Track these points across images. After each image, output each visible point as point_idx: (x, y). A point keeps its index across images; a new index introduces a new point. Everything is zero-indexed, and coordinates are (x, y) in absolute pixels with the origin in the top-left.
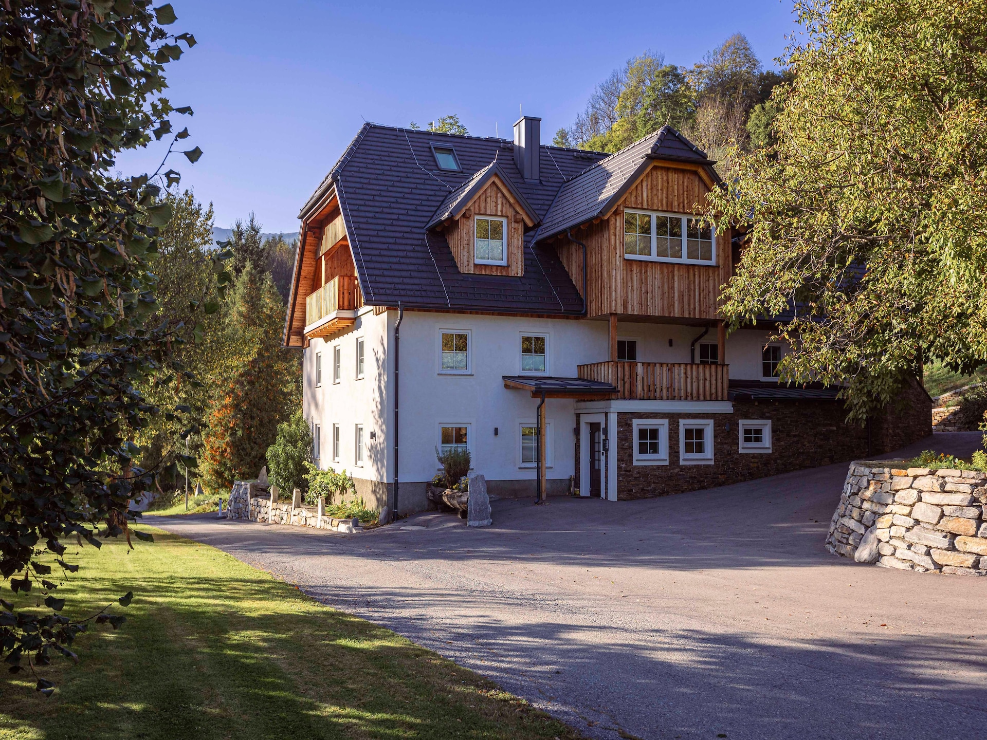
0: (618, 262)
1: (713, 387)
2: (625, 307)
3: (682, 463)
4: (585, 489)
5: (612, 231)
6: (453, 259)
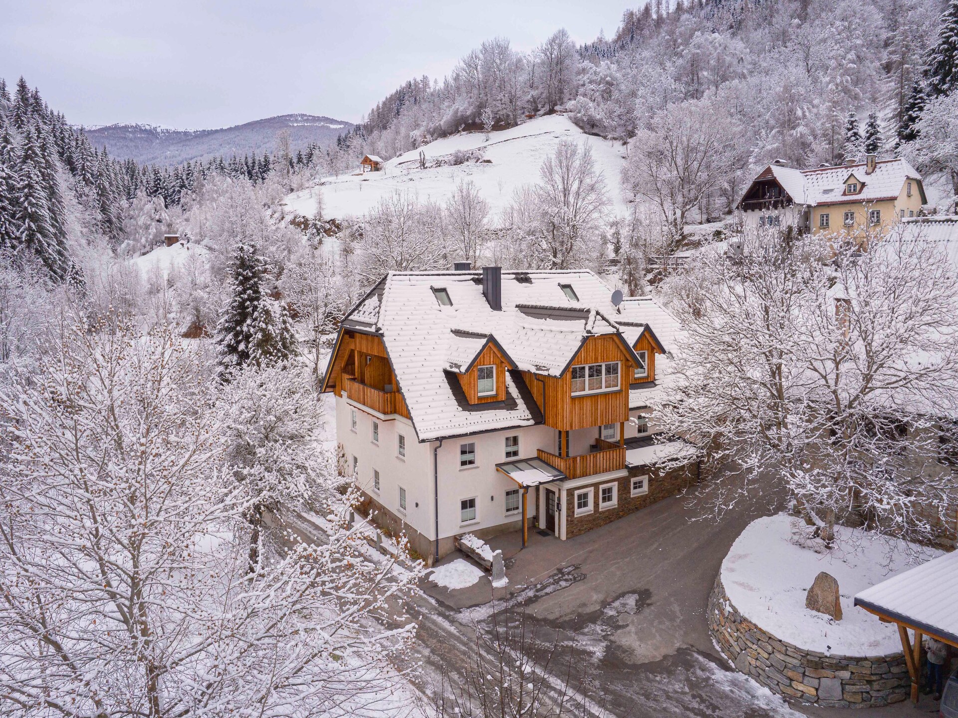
0: (568, 400)
3: (600, 510)
4: (542, 524)
5: (564, 382)
6: (464, 393)
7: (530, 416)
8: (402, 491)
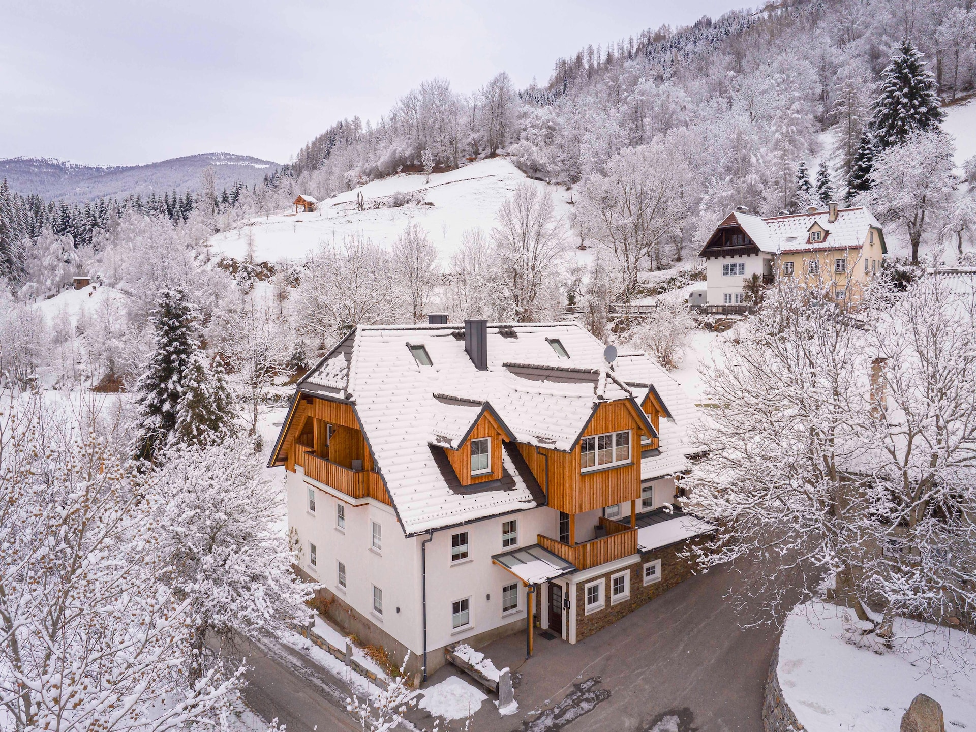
0: (577, 477)
1: (630, 546)
2: (581, 508)
3: (612, 604)
4: (545, 624)
6: (454, 472)
7: (531, 497)
8: (377, 592)
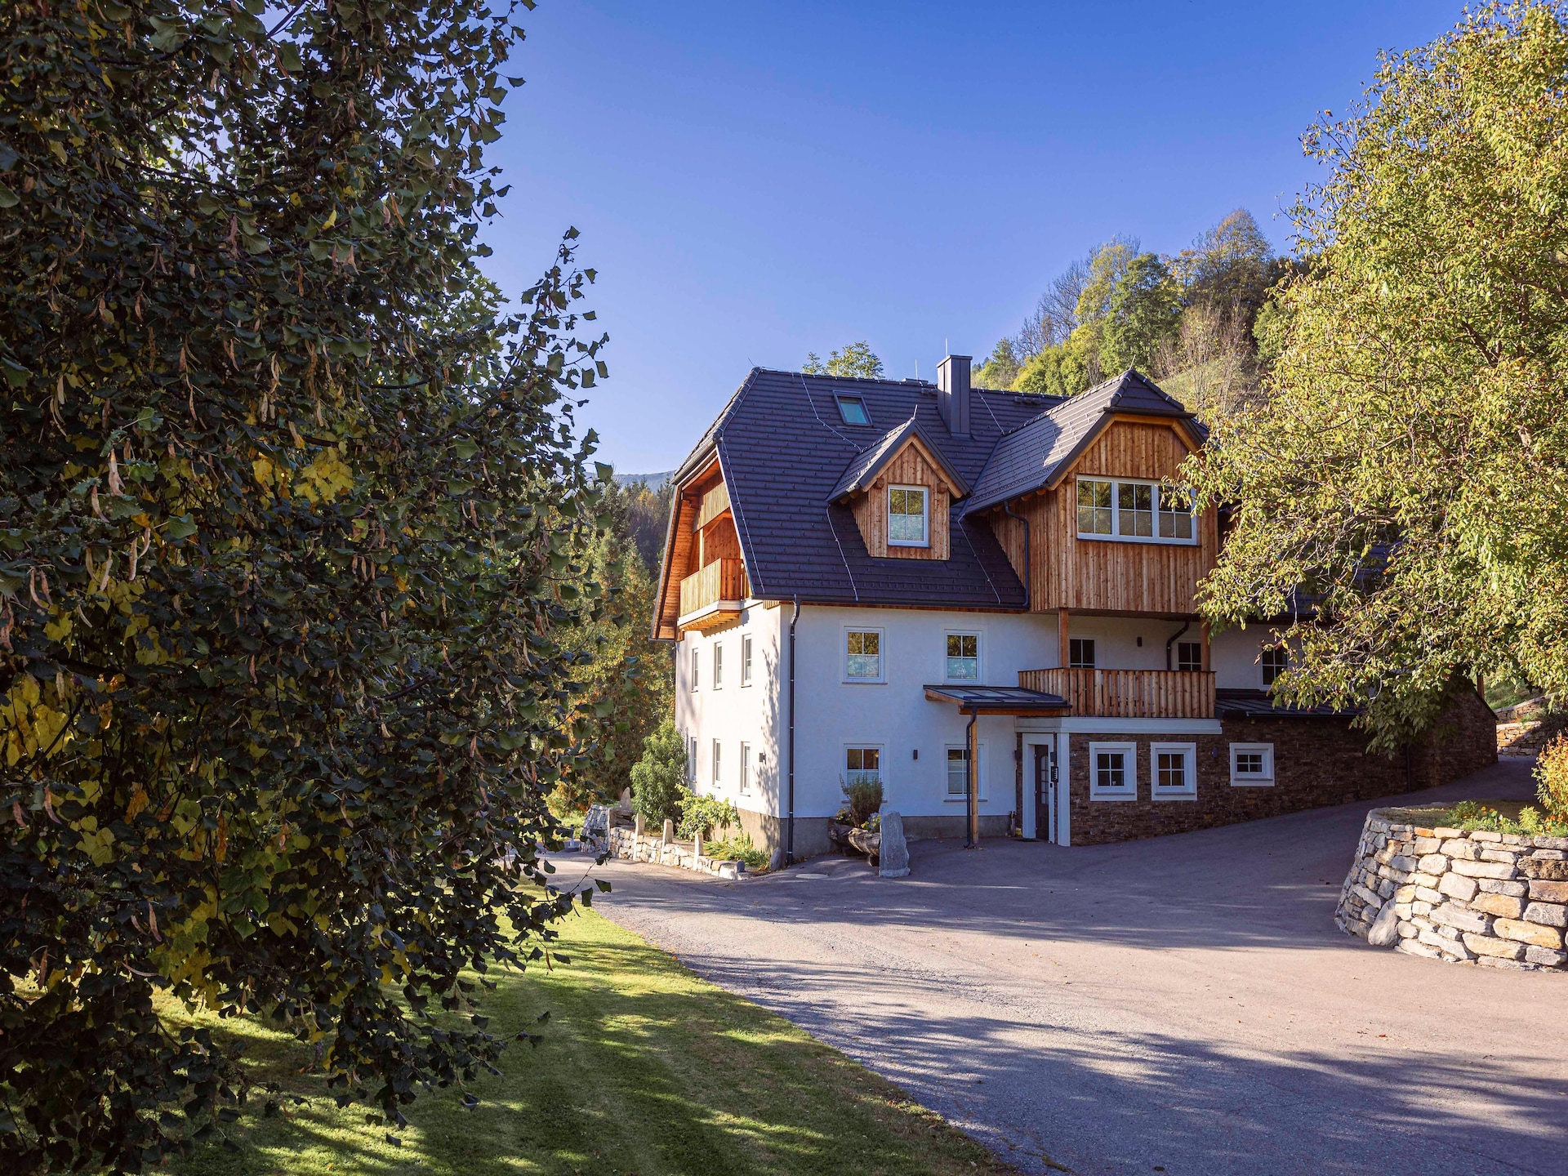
0: (1069, 543)
1: (1195, 700)
2: (1078, 598)
3: (1154, 798)
4: (1028, 830)
5: (1061, 505)
6: (861, 539)
8: (744, 751)
